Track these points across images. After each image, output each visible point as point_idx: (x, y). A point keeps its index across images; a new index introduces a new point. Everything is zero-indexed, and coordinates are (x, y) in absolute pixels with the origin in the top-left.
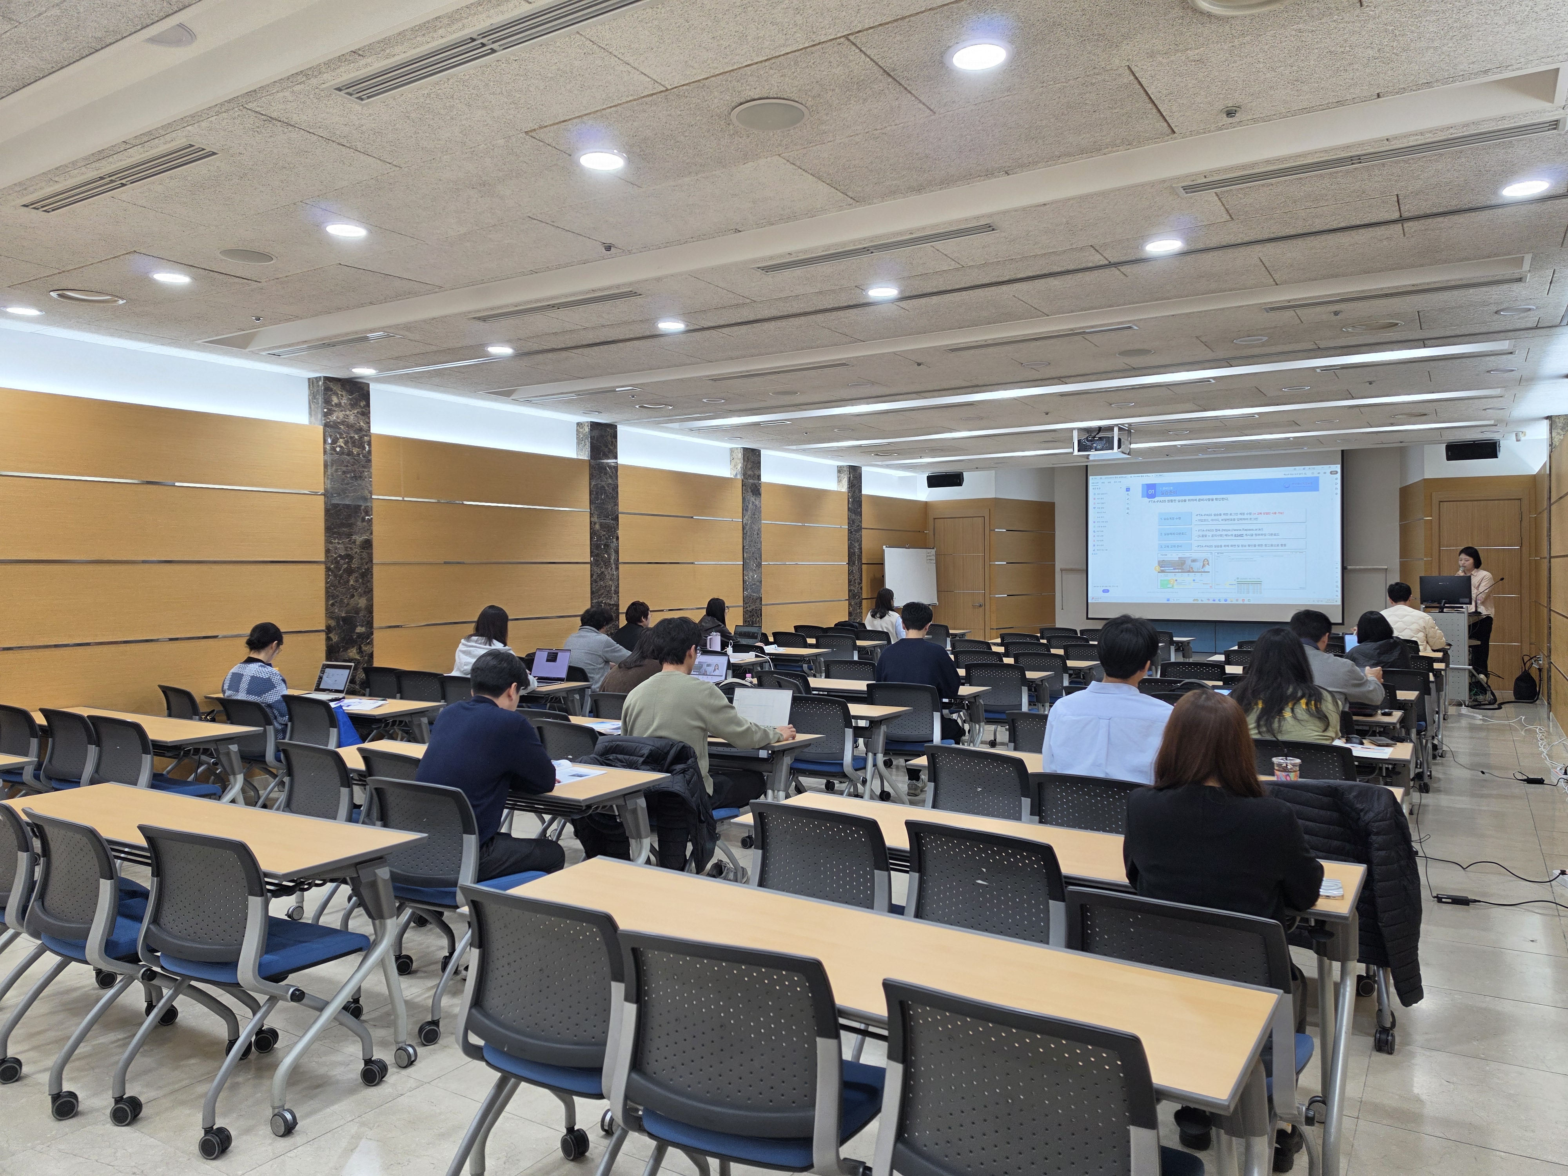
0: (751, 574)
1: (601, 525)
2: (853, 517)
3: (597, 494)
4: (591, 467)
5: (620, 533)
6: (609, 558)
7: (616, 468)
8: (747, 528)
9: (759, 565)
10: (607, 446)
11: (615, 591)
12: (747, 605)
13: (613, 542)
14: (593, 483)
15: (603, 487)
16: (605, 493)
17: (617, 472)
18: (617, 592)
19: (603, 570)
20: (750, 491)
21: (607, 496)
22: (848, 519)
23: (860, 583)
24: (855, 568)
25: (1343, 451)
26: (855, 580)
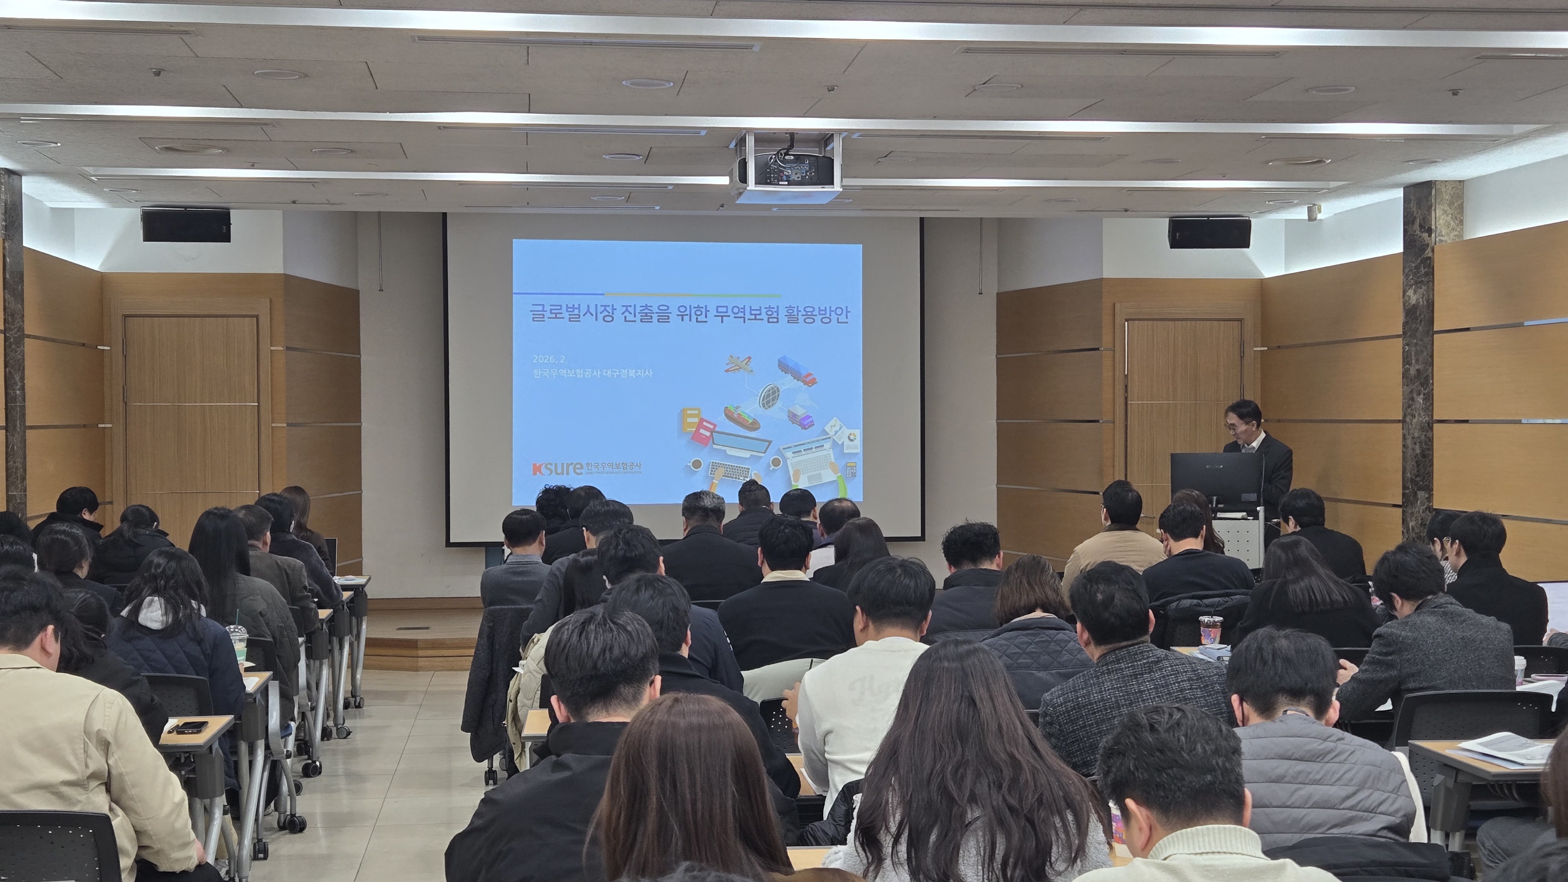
22: (5, 309)
23: (24, 479)
24: (16, 438)
25: (922, 220)
26: (17, 468)
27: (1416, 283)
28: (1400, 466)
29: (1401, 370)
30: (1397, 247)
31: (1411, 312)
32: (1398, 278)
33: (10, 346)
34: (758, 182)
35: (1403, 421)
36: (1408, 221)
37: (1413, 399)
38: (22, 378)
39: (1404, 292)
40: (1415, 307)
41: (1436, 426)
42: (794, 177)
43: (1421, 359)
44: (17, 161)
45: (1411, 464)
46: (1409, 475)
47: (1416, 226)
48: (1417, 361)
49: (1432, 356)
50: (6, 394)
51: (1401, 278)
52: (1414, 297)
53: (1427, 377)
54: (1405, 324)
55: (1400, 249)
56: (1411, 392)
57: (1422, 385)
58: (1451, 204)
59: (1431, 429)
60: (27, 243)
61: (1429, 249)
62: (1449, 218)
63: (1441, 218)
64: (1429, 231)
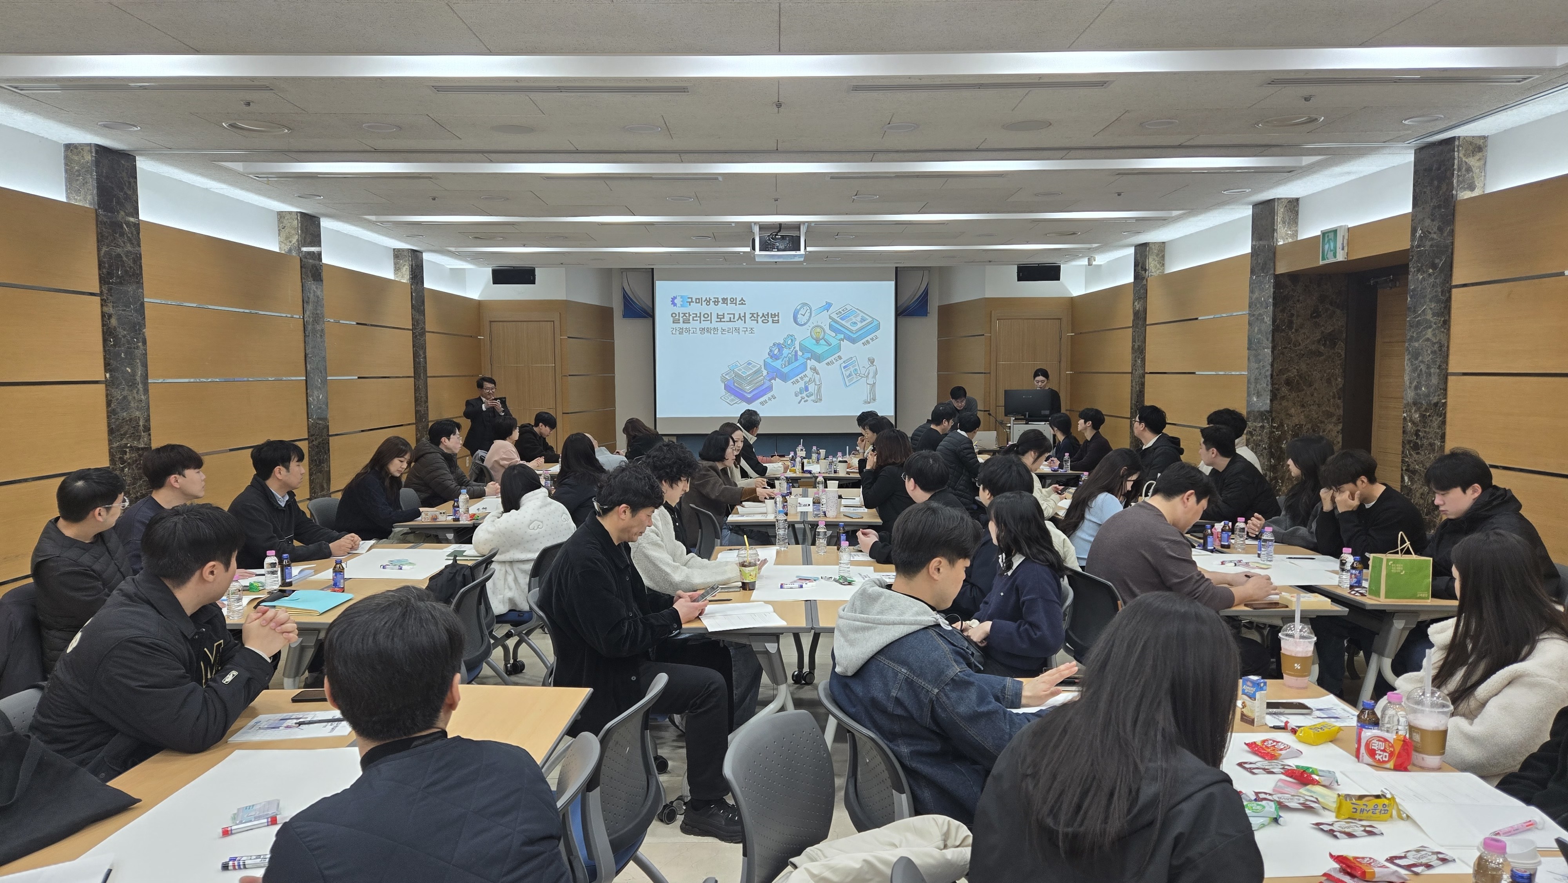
0: (316, 393)
1: (119, 319)
2: (417, 317)
3: (110, 266)
4: (99, 223)
5: (148, 332)
6: (134, 374)
7: (137, 226)
8: (310, 327)
9: (325, 382)
10: (122, 189)
11: (144, 426)
12: (313, 438)
13: (138, 347)
14: (104, 249)
15: (119, 256)
16: (123, 266)
17: (138, 234)
18: (147, 429)
19: (125, 393)
20: (310, 275)
21: (126, 271)
22: (412, 318)
23: (426, 402)
24: (421, 382)
25: (896, 268)
26: (421, 397)
27: (1139, 298)
28: (1131, 395)
29: (1131, 346)
30: (1131, 279)
31: (1136, 314)
33: (416, 336)
34: (760, 250)
35: (1132, 373)
36: (1136, 265)
37: (1135, 361)
38: (425, 353)
39: (1134, 303)
40: (1138, 311)
41: (1146, 375)
42: (781, 247)
44: (413, 245)
45: (1135, 396)
47: (1140, 268)
48: (1139, 340)
49: (1146, 338)
50: (414, 360)
51: (1131, 297)
52: (1138, 306)
53: (1142, 350)
54: (1134, 320)
55: (1133, 280)
56: (1135, 357)
57: (1140, 353)
58: (1157, 255)
59: (1144, 377)
60: (427, 285)
61: (1145, 280)
62: (1156, 263)
63: (1152, 263)
64: (1145, 270)
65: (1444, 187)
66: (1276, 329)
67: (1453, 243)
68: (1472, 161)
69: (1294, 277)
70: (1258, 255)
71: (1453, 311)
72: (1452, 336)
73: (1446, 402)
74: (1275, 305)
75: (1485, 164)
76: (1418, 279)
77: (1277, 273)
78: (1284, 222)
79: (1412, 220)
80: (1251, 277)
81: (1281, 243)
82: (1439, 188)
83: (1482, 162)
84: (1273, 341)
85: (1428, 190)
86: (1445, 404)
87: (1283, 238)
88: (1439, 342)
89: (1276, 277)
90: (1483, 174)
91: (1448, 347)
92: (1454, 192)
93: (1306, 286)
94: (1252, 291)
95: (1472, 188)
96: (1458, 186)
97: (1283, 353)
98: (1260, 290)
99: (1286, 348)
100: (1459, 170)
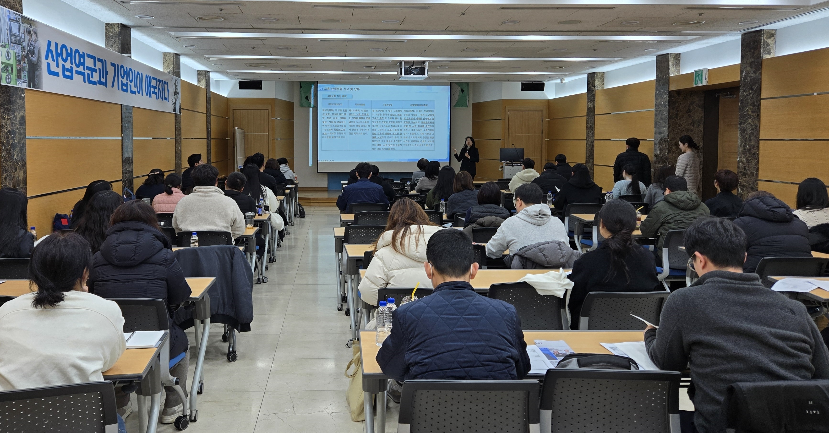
25: (451, 82)
27: (590, 101)
28: (585, 152)
29: (586, 125)
31: (589, 109)
32: (585, 99)
34: (404, 74)
35: (586, 140)
36: (588, 83)
37: (589, 134)
39: (587, 103)
41: (595, 141)
42: (414, 73)
43: (591, 122)
45: (588, 152)
46: (588, 155)
47: (591, 85)
48: (590, 123)
49: (594, 122)
51: (586, 100)
52: (590, 105)
53: (593, 128)
54: (587, 112)
55: (586, 91)
56: (589, 132)
57: (591, 130)
58: (600, 79)
61: (594, 92)
62: (600, 83)
63: (598, 83)
64: (594, 86)
65: (757, 52)
66: (670, 118)
67: (761, 79)
68: (769, 41)
69: (679, 92)
70: (660, 81)
71: (761, 111)
72: (761, 122)
73: (759, 153)
74: (669, 106)
75: (775, 42)
76: (744, 95)
77: (670, 90)
78: (673, 65)
79: (741, 67)
80: (656, 92)
81: (672, 75)
82: (754, 53)
83: (774, 41)
84: (669, 123)
85: (749, 53)
86: (758, 154)
87: (673, 73)
88: (755, 125)
89: (670, 92)
90: (775, 47)
91: (759, 127)
92: (761, 55)
93: (684, 97)
94: (656, 99)
95: (769, 53)
96: (763, 52)
97: (673, 130)
98: (661, 98)
99: (675, 127)
100: (764, 45)
